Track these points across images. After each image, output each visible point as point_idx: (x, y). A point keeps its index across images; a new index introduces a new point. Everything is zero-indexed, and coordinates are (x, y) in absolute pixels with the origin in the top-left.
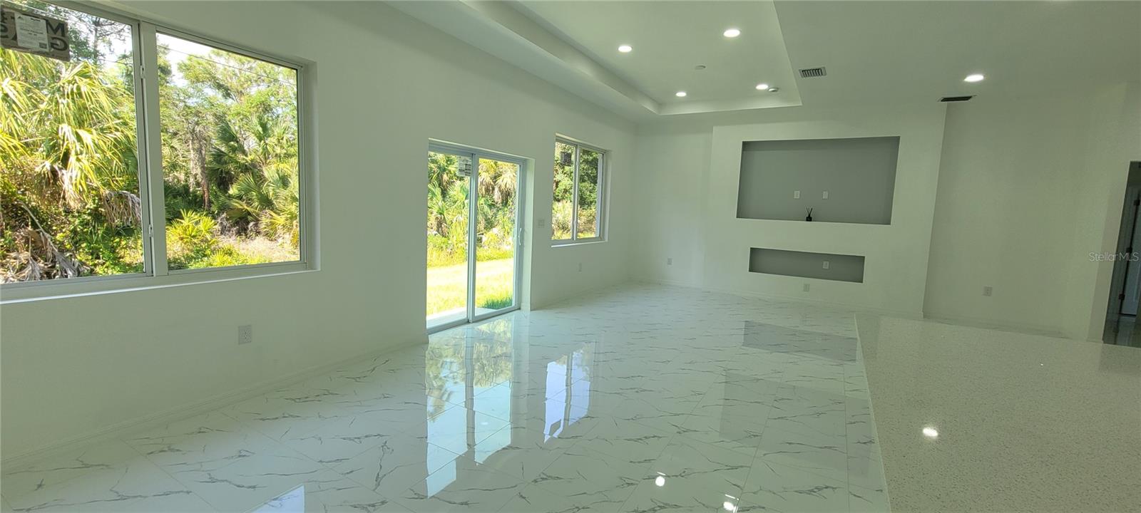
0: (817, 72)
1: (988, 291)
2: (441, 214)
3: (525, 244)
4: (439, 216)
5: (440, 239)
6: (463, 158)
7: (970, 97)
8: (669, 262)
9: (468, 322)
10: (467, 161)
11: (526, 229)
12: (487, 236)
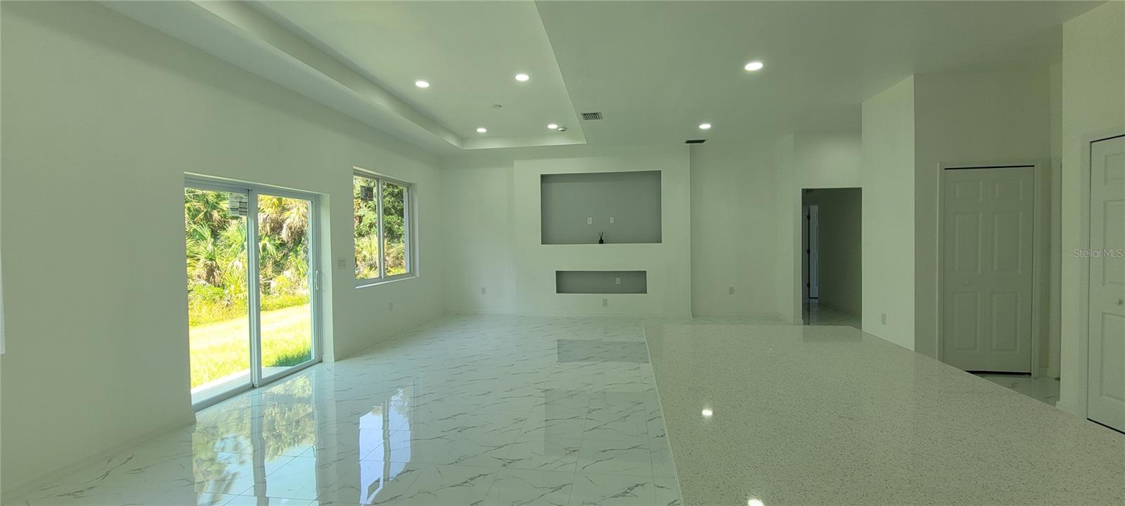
0: (595, 116)
1: (731, 291)
2: (211, 260)
3: (323, 288)
4: (209, 262)
5: (211, 290)
6: (235, 195)
7: (703, 141)
8: (484, 291)
9: (253, 387)
10: (242, 198)
11: (324, 271)
12: (277, 281)
